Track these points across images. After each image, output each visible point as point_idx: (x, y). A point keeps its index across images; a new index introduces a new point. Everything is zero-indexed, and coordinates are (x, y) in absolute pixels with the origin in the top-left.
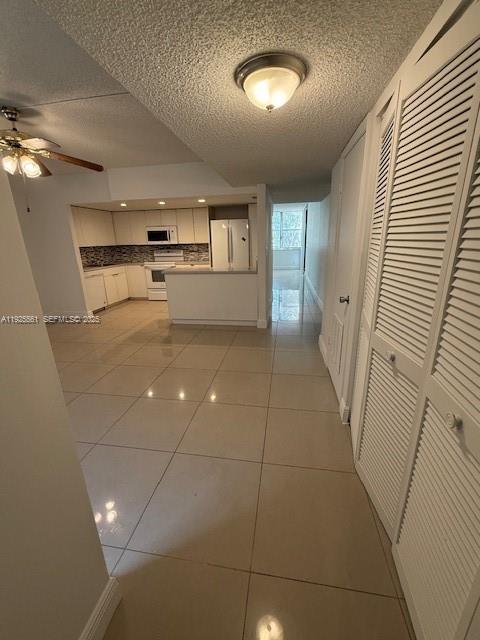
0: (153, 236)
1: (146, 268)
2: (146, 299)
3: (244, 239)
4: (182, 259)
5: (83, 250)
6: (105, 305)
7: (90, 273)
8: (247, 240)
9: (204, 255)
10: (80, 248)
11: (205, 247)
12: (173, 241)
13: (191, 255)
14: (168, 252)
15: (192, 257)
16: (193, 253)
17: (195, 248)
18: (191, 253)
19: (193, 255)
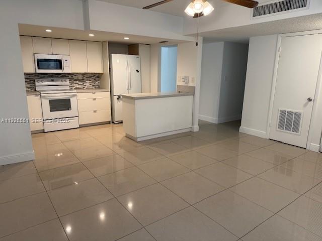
3: (138, 71)
13: (76, 83)
14: (52, 80)
15: (76, 86)
16: (77, 82)
17: (80, 77)
18: (75, 82)
19: (78, 83)
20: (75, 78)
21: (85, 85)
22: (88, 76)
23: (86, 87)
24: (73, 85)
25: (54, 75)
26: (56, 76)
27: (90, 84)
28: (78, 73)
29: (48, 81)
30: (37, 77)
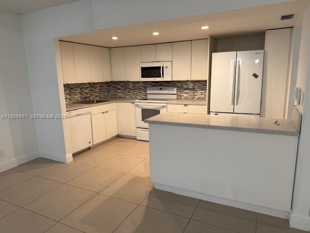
0: (147, 72)
1: (137, 105)
2: (134, 138)
3: (255, 76)
4: (175, 97)
5: (67, 87)
6: (91, 145)
7: (74, 113)
8: (260, 78)
9: (199, 94)
10: (65, 86)
11: (203, 85)
12: (167, 78)
13: (185, 93)
14: (161, 89)
15: (187, 95)
16: (187, 91)
17: (191, 86)
18: (185, 91)
19: (188, 93)
20: (185, 86)
21: (196, 95)
22: (200, 85)
23: (196, 97)
24: (182, 94)
25: (165, 84)
26: (167, 84)
27: (202, 95)
28: (188, 81)
29: (158, 90)
30: (150, 85)
